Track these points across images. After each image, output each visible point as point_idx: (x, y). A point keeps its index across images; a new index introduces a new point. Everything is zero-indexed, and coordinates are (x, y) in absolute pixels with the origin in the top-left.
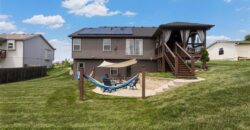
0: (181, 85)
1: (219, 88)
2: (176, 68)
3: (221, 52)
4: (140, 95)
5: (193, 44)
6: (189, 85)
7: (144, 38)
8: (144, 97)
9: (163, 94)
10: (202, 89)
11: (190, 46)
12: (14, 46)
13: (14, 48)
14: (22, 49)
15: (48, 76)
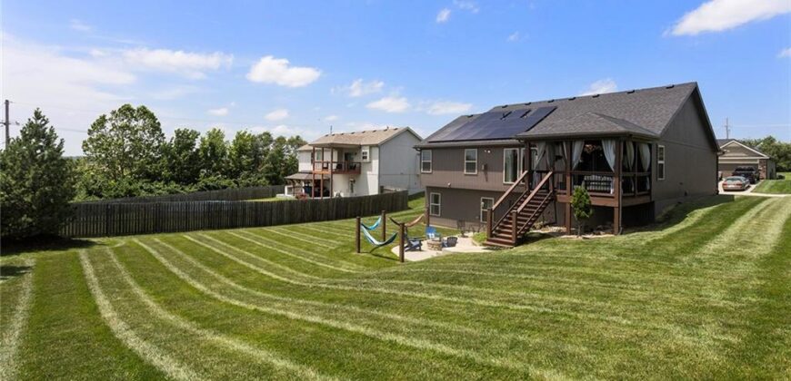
12: (368, 156)
13: (368, 159)
14: (377, 161)
15: (410, 209)
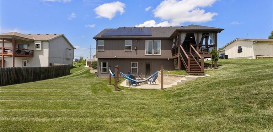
0: (191, 80)
1: (215, 81)
2: (188, 67)
3: (240, 50)
4: (160, 87)
5: (207, 45)
6: (197, 79)
7: (162, 39)
8: (162, 88)
9: (177, 86)
10: (204, 82)
11: (204, 47)
12: (40, 46)
13: (40, 48)
14: (48, 50)
15: (71, 74)
